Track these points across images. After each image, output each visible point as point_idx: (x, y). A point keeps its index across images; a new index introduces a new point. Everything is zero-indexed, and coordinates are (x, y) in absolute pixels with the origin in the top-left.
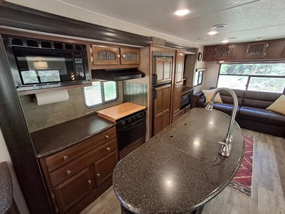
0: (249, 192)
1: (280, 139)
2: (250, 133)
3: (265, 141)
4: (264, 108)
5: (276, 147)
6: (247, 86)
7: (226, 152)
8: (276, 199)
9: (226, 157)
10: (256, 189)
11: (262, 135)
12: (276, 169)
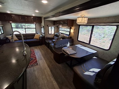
0: (38, 64)
1: (39, 46)
2: (32, 48)
3: (37, 48)
4: (33, 38)
5: (39, 48)
6: (25, 32)
7: (25, 53)
8: (43, 61)
9: (25, 55)
10: (39, 62)
11: (35, 47)
12: (41, 54)
